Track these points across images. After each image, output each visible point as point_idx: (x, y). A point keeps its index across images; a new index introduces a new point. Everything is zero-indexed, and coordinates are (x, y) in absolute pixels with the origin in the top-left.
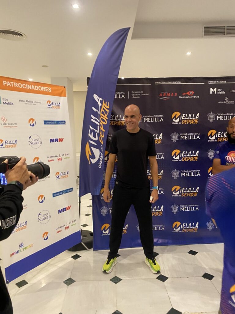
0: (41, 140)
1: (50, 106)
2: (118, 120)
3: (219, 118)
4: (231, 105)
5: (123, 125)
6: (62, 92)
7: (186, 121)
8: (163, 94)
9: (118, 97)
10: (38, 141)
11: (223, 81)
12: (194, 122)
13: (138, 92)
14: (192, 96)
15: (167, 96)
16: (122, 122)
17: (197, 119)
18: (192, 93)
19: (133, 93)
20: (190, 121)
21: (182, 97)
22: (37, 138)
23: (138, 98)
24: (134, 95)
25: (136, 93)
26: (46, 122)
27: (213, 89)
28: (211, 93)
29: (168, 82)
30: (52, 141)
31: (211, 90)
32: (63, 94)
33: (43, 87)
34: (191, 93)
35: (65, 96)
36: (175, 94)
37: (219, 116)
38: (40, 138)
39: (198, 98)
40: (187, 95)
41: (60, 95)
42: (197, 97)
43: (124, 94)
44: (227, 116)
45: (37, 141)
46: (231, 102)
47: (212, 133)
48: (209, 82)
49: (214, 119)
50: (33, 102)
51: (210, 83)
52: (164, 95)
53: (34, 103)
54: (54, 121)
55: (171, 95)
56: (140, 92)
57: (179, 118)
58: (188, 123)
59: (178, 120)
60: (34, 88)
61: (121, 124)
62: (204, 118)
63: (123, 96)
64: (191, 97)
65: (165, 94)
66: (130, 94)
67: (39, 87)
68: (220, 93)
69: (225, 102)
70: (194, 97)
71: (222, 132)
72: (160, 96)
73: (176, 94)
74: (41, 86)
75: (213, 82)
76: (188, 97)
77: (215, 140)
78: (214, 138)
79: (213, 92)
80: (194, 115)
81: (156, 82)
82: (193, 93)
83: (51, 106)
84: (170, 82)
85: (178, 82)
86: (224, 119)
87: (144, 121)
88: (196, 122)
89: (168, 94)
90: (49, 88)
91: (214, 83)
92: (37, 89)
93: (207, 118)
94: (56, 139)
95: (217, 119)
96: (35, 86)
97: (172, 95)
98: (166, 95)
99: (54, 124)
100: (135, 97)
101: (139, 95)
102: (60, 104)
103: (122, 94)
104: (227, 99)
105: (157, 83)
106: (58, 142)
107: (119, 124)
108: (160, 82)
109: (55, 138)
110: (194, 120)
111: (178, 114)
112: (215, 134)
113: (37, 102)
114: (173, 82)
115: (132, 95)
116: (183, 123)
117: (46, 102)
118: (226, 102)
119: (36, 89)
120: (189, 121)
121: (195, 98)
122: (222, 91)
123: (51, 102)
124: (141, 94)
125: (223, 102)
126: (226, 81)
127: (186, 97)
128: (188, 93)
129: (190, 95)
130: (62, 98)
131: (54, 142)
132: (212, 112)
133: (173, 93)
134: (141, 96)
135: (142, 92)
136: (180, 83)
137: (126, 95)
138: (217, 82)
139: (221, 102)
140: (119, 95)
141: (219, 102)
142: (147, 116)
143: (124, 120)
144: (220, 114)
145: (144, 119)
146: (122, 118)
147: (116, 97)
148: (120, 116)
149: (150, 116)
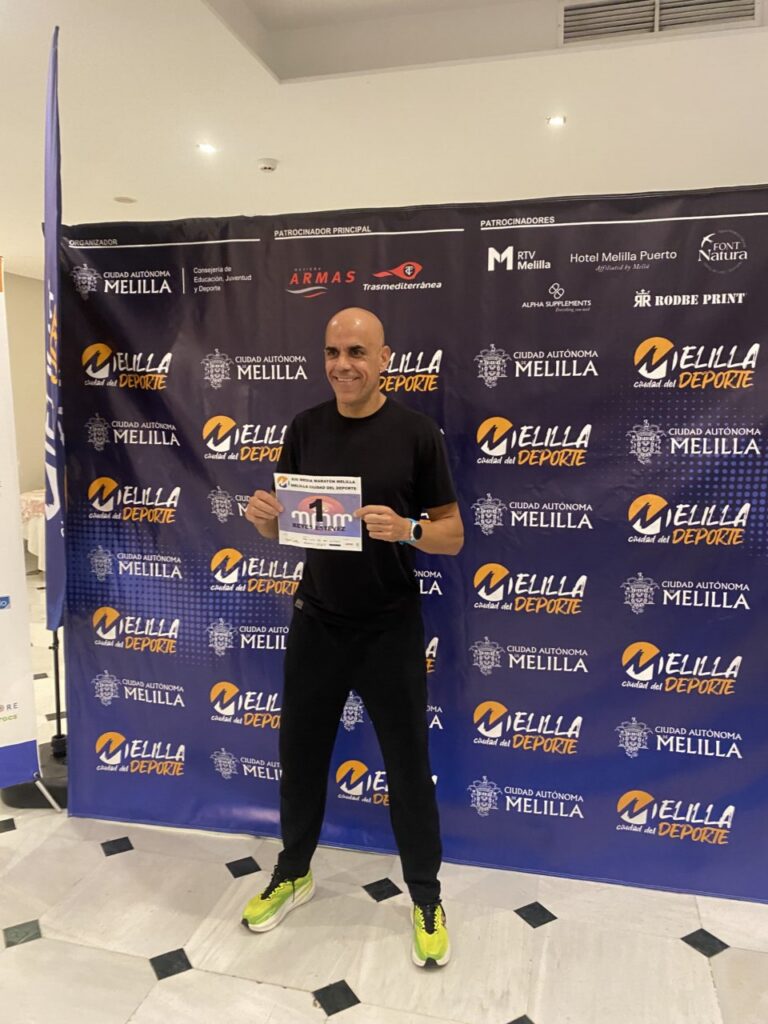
2: (143, 369)
3: (523, 370)
4: (576, 315)
5: (160, 388)
7: (393, 380)
8: (301, 278)
9: (149, 287)
11: (540, 220)
12: (422, 386)
13: (214, 270)
14: (413, 282)
15: (317, 282)
16: (157, 376)
17: (434, 371)
18: (413, 271)
19: (198, 275)
20: (406, 381)
21: (374, 287)
23: (215, 292)
24: (201, 280)
25: (208, 275)
27: (501, 251)
28: (491, 267)
29: (320, 231)
31: (493, 254)
34: (409, 268)
37: (524, 361)
39: (436, 289)
40: (395, 280)
42: (432, 286)
43: (167, 278)
44: (561, 360)
46: (574, 303)
47: (494, 429)
48: (482, 223)
49: (501, 373)
51: (486, 225)
52: (307, 278)
55: (330, 277)
56: (221, 270)
58: (400, 388)
61: (152, 385)
62: (459, 369)
63: (165, 286)
64: (410, 286)
65: (310, 275)
66: (190, 275)
68: (530, 266)
69: (548, 304)
70: (424, 286)
71: (538, 428)
72: (292, 283)
73: (351, 276)
75: (498, 222)
76: (400, 286)
77: (505, 457)
78: (501, 450)
79: (500, 266)
80: (420, 358)
81: (276, 233)
82: (419, 268)
84: (328, 230)
85: (359, 229)
86: (547, 375)
87: (240, 378)
88: (430, 385)
89: (319, 274)
91: (502, 225)
93: (475, 368)
95: (517, 375)
97: (337, 278)
98: (313, 278)
100: (205, 289)
101: (220, 279)
103: (163, 279)
104: (556, 290)
105: (280, 236)
107: (147, 385)
108: (290, 232)
110: (423, 376)
112: (508, 435)
114: (340, 229)
115: (195, 279)
118: (555, 304)
120: (401, 380)
121: (428, 289)
122: (537, 258)
124: (225, 275)
125: (542, 304)
126: (552, 219)
127: (391, 287)
128: (398, 272)
129: (407, 279)
132: (497, 347)
133: (338, 274)
134: (226, 285)
135: (228, 269)
136: (367, 232)
137: (174, 281)
138: (517, 221)
139: (533, 304)
140: (153, 281)
141: (524, 305)
142: (248, 359)
143: (163, 372)
144: (529, 355)
145: (240, 369)
146: (156, 363)
147: (143, 289)
148: (151, 356)
149: (259, 359)
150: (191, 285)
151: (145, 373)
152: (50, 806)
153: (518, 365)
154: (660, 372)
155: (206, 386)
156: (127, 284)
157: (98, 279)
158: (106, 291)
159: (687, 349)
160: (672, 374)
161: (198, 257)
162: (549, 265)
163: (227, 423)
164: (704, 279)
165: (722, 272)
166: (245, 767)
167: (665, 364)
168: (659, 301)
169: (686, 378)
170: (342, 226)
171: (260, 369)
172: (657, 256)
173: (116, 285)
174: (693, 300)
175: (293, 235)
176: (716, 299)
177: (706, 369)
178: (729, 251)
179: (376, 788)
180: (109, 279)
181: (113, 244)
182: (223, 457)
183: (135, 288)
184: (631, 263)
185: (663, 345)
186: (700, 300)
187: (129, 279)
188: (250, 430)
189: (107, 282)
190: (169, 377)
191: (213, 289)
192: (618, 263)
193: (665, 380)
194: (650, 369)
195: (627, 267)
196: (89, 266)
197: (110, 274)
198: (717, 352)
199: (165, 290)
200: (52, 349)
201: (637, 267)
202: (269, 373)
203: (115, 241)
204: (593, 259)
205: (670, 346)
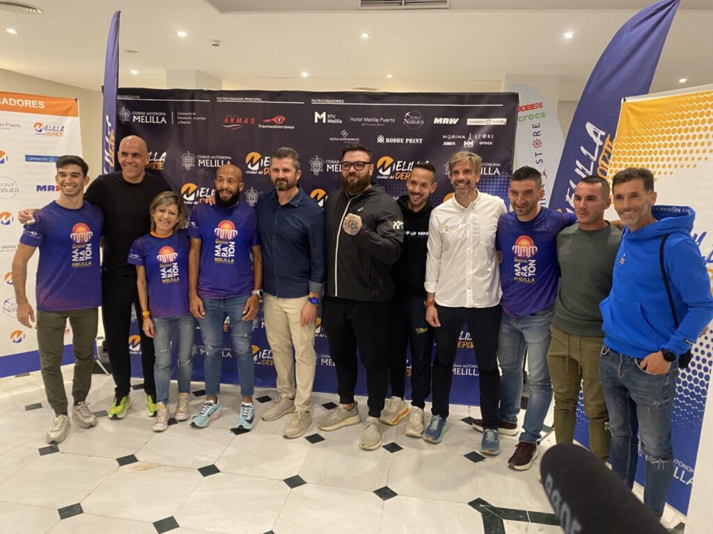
0: (17, 186)
1: (41, 131)
3: (330, 168)
5: (160, 169)
6: (70, 109)
8: (229, 119)
9: (155, 120)
10: (11, 187)
11: (338, 101)
13: (188, 114)
15: (237, 122)
16: (159, 163)
18: (281, 120)
19: (180, 116)
21: (263, 127)
22: (10, 182)
24: (181, 118)
25: (184, 116)
26: (28, 158)
27: (320, 114)
28: (316, 121)
30: (39, 188)
31: (317, 115)
32: (71, 112)
33: (26, 101)
34: (280, 119)
35: (75, 115)
36: (252, 120)
37: (331, 164)
38: (14, 181)
39: (292, 129)
40: (273, 124)
41: (66, 113)
42: (290, 127)
43: (164, 116)
45: (8, 188)
46: (352, 139)
47: (317, 194)
48: (312, 100)
49: (321, 169)
50: (3, 125)
51: (314, 102)
52: (232, 120)
53: (5, 126)
54: (48, 157)
55: (243, 120)
56: (191, 114)
57: (258, 164)
59: (256, 167)
60: (7, 102)
61: (157, 167)
63: (163, 120)
64: (280, 127)
65: (234, 119)
66: (176, 116)
67: (18, 101)
68: (333, 122)
69: (341, 139)
70: (286, 127)
72: (225, 122)
74: (24, 99)
75: (319, 100)
76: (275, 127)
78: (320, 203)
79: (320, 120)
81: (218, 98)
82: (284, 119)
83: (44, 132)
84: (242, 99)
85: (256, 99)
87: (199, 165)
89: (238, 119)
90: (40, 103)
91: (321, 102)
92: (15, 104)
93: (309, 167)
94: (49, 187)
95: (328, 170)
96: (10, 99)
97: (246, 121)
98: (235, 121)
99: (48, 161)
100: (183, 122)
101: (190, 118)
102: (65, 129)
103: (162, 116)
104: (344, 133)
105: (219, 100)
106: (53, 190)
107: (154, 167)
108: (224, 98)
109: (47, 184)
111: (257, 156)
112: (324, 198)
113: (13, 126)
114: (248, 99)
115: (178, 117)
116: (265, 173)
117: (33, 125)
118: (343, 139)
119: (11, 104)
121: (288, 129)
122: (336, 118)
123: (44, 126)
124: (193, 116)
125: (338, 139)
126: (343, 101)
127: (271, 127)
128: (274, 120)
129: (278, 123)
130: (69, 119)
131: (45, 190)
132: (319, 157)
133: (247, 119)
134: (193, 121)
135: (194, 114)
136: (259, 100)
137: (168, 118)
138: (327, 101)
139: (335, 139)
140: (157, 117)
141: (331, 139)
142: (204, 157)
143: (162, 161)
144: (332, 162)
145: (199, 161)
146: (158, 157)
147: (152, 120)
148: (156, 153)
149: (209, 157)
150: (176, 120)
151: (153, 161)
152: (103, 373)
153: (328, 166)
154: (388, 172)
155: (183, 169)
156: (144, 118)
157: (130, 115)
158: (134, 120)
159: (399, 162)
160: (393, 173)
161: (180, 107)
162: (341, 122)
163: (193, 187)
164: (406, 132)
165: (413, 129)
166: (201, 350)
167: (390, 169)
168: (388, 140)
169: (398, 175)
170: (249, 97)
171: (209, 162)
172: (387, 120)
173: (138, 118)
174: (402, 140)
175: (226, 100)
176: (411, 141)
177: (407, 171)
178: (416, 120)
179: (263, 357)
180: (135, 115)
181: (138, 98)
182: (191, 203)
183: (148, 120)
184: (376, 123)
185: (389, 160)
186: (405, 140)
187: (145, 115)
188: (204, 190)
189: (134, 117)
190: (165, 164)
191: (187, 123)
192: (371, 123)
193: (390, 176)
194: (384, 170)
195: (375, 125)
196: (126, 108)
197: (136, 113)
198: (411, 164)
199: (163, 122)
200: (110, 150)
201: (378, 125)
202: (213, 164)
203: (138, 97)
204: (360, 120)
205: (392, 160)
